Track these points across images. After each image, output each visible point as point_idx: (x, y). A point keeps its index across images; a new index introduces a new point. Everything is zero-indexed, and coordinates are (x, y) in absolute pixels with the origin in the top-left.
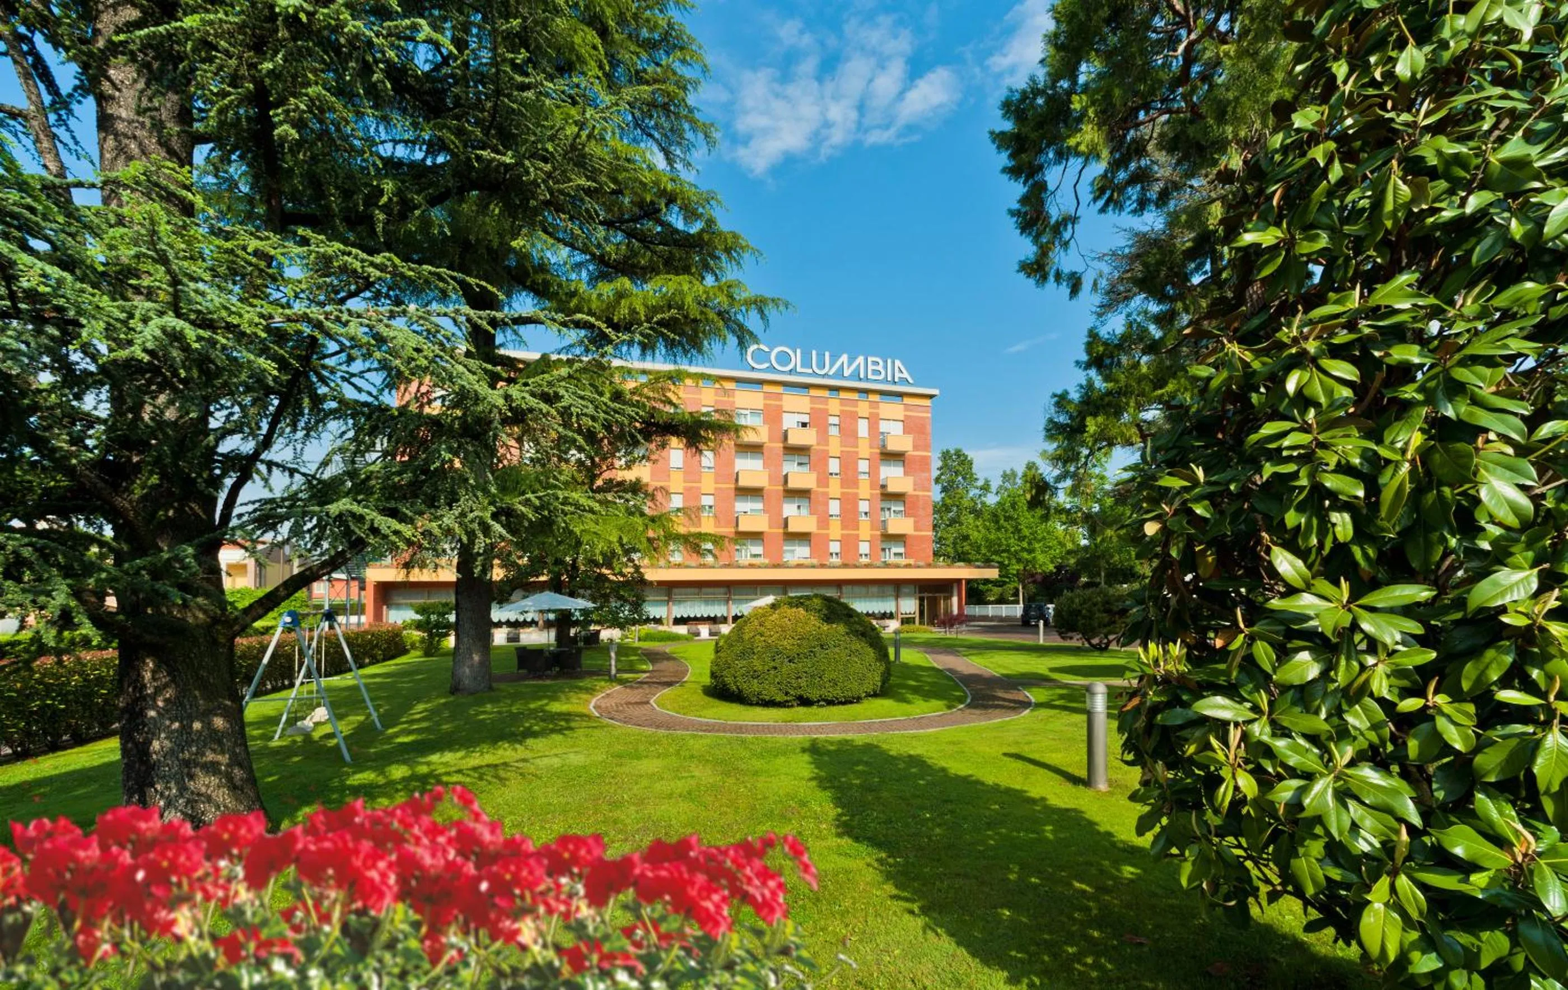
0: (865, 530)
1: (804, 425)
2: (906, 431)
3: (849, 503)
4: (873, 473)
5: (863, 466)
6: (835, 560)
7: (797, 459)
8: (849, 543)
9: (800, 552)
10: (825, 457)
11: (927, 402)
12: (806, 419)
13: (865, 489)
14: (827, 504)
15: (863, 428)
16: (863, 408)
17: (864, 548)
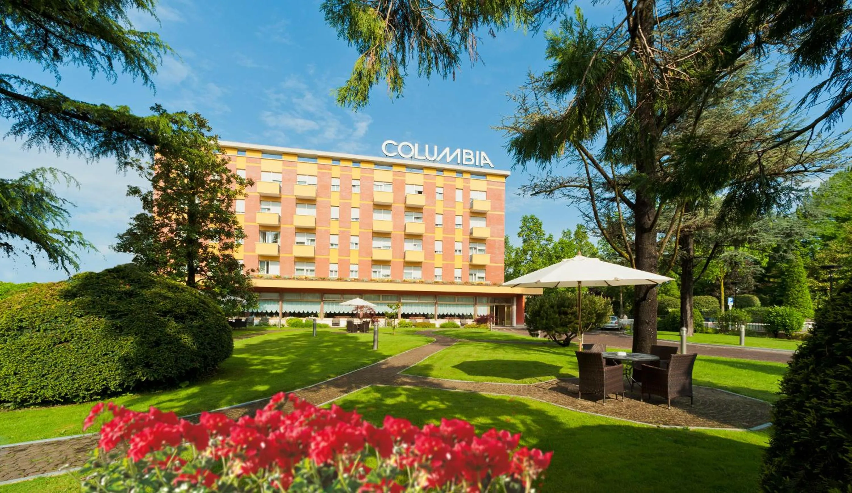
0: (459, 261)
1: (420, 193)
2: (488, 198)
3: (448, 244)
4: (465, 224)
5: (459, 220)
6: (439, 279)
7: (415, 215)
8: (448, 269)
9: (416, 274)
10: (433, 214)
11: (503, 180)
12: (421, 189)
13: (459, 235)
14: (433, 244)
15: (459, 196)
16: (459, 182)
17: (458, 273)
